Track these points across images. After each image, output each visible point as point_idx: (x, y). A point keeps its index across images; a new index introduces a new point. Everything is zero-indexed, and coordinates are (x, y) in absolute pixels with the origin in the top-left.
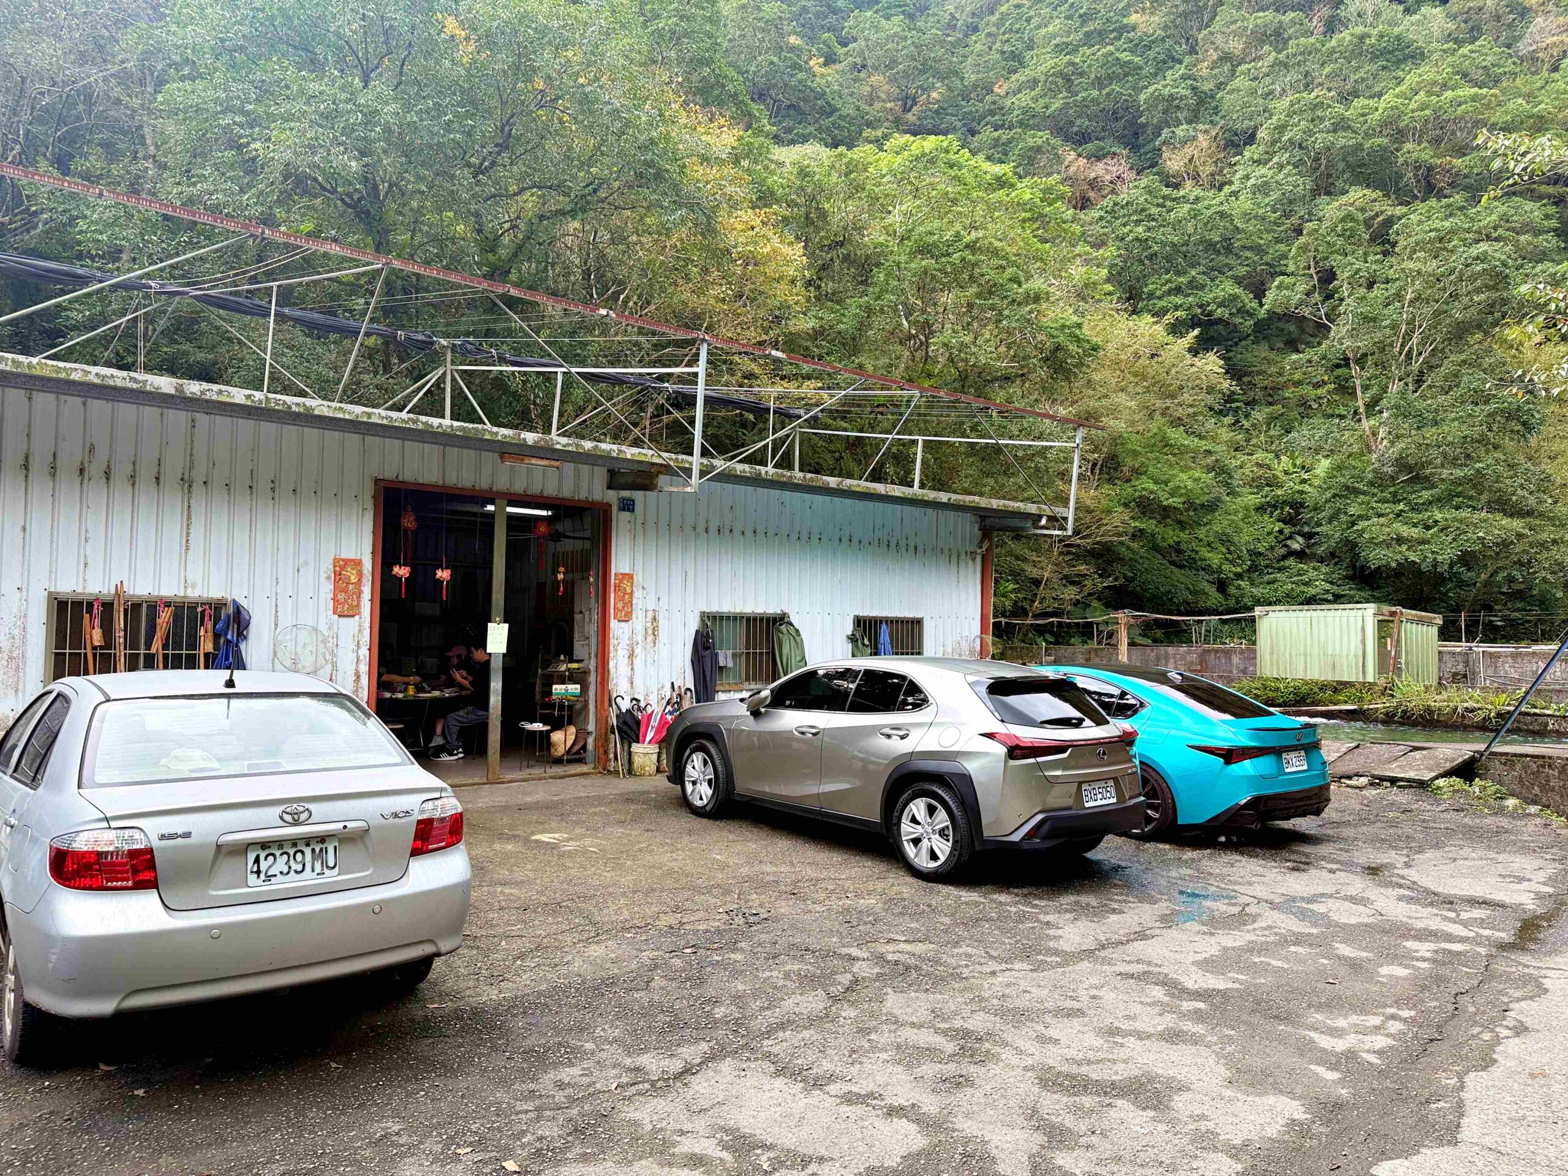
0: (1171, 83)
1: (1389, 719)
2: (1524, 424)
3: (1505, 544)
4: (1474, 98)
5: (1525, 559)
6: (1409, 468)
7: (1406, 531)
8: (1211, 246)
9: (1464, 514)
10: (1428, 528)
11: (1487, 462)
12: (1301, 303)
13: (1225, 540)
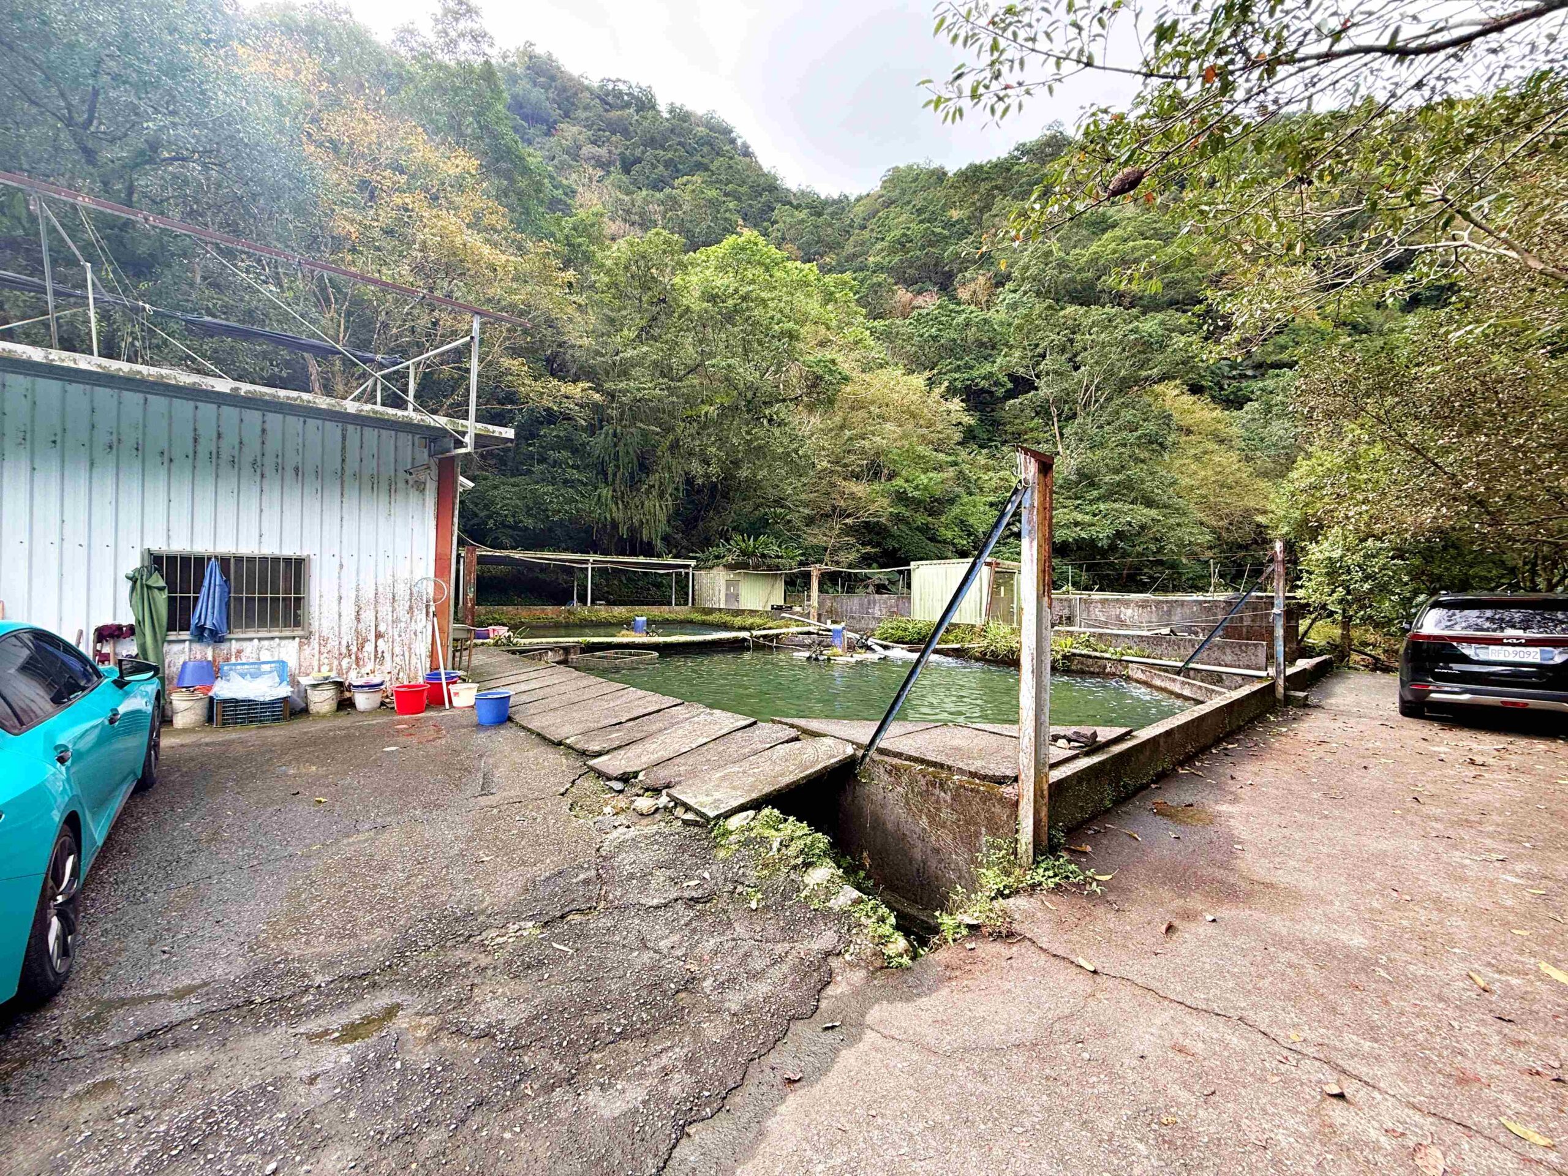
0: (965, 248)
1: (982, 658)
2: (1161, 445)
3: (1143, 527)
4: (1146, 246)
5: (1158, 536)
6: (1086, 477)
7: (1080, 517)
8: (982, 344)
9: (1116, 505)
10: (1095, 515)
11: (1135, 471)
12: (1017, 364)
13: (962, 524)
